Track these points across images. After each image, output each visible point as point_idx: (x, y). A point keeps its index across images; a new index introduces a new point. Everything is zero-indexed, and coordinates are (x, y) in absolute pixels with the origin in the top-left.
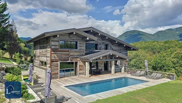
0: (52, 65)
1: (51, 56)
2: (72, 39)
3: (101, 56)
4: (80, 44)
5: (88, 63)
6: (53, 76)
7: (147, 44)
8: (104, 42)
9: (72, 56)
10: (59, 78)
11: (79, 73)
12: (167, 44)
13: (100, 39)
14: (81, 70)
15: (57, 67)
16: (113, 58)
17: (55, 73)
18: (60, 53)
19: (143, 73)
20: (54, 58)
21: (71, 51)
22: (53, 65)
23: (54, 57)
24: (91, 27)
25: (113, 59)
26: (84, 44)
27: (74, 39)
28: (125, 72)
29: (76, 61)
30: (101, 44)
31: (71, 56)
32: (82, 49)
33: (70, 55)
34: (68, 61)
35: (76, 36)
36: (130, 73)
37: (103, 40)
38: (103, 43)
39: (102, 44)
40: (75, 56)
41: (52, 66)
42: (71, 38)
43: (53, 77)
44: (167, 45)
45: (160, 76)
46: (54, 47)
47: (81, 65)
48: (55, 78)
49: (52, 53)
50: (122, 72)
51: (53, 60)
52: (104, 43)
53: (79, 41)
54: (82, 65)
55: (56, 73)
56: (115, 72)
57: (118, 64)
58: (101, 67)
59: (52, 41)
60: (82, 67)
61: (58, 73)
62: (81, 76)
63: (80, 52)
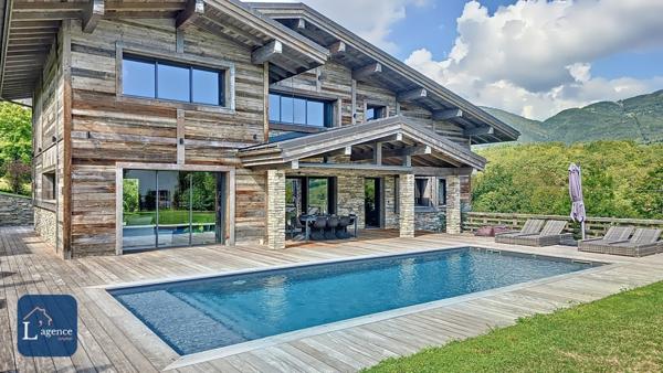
0: (77, 181)
1: (69, 128)
2: (196, 49)
3: (349, 139)
4: (237, 80)
5: (280, 176)
6: (85, 240)
7: (524, 153)
8: (363, 93)
9: (195, 138)
10: (118, 250)
11: (237, 232)
12: (595, 154)
13: (347, 77)
14: (245, 214)
15: (108, 191)
16: (409, 159)
17: (96, 226)
18: (122, 116)
19: (555, 227)
20: (87, 144)
21: (192, 116)
22: (85, 181)
23: (89, 136)
24: (301, 4)
25: (409, 163)
26: (262, 84)
27: (207, 51)
28: (463, 229)
29: (218, 168)
30: (350, 102)
31: (187, 137)
32: (252, 112)
33: (180, 135)
34: (174, 167)
35: (217, 38)
36: (488, 231)
37: (359, 82)
38: (359, 97)
39: (354, 101)
40: (212, 139)
41: (75, 186)
42: (190, 43)
43: (85, 247)
44: (597, 156)
45: (653, 241)
46: (87, 80)
47: (244, 192)
48: (95, 253)
49: (75, 112)
50: (450, 230)
51: (83, 155)
52: (366, 97)
53: (231, 65)
54: (251, 189)
55: (102, 226)
56: (417, 233)
57: (426, 195)
58: (351, 209)
59: (74, 47)
60: (251, 199)
61: (113, 226)
62: (245, 244)
63: (242, 123)
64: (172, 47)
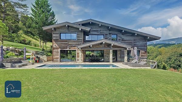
0: (54, 52)
3: (91, 44)
6: (55, 60)
8: (111, 32)
9: (70, 45)
10: (59, 61)
15: (58, 53)
18: (60, 42)
21: (70, 41)
23: (55, 45)
29: (74, 49)
32: (80, 40)
34: (67, 49)
39: (108, 34)
40: (73, 45)
42: (70, 30)
46: (55, 38)
49: (54, 42)
55: (57, 58)
58: (107, 57)
59: (54, 34)
63: (78, 42)
64: (67, 31)
